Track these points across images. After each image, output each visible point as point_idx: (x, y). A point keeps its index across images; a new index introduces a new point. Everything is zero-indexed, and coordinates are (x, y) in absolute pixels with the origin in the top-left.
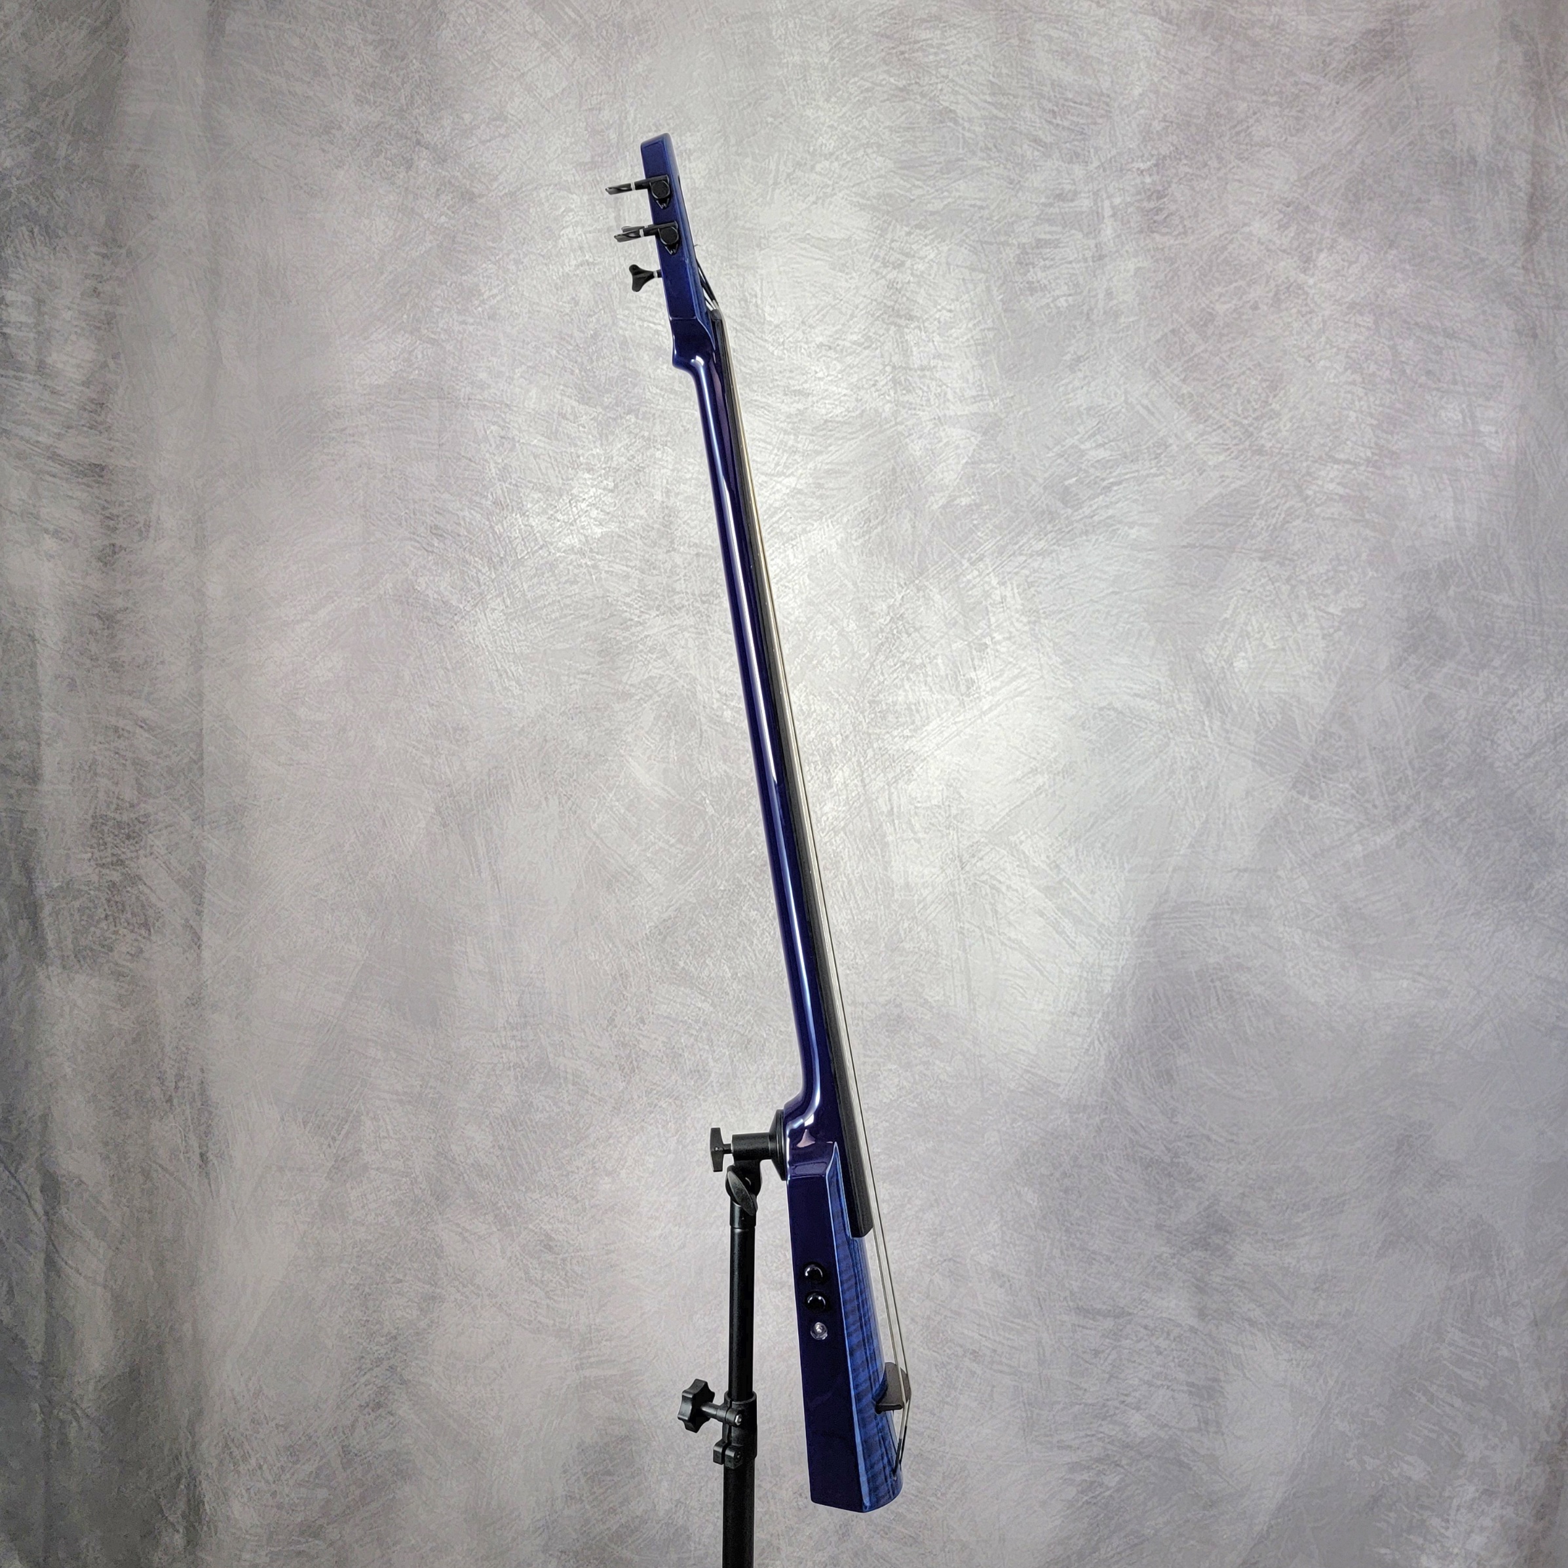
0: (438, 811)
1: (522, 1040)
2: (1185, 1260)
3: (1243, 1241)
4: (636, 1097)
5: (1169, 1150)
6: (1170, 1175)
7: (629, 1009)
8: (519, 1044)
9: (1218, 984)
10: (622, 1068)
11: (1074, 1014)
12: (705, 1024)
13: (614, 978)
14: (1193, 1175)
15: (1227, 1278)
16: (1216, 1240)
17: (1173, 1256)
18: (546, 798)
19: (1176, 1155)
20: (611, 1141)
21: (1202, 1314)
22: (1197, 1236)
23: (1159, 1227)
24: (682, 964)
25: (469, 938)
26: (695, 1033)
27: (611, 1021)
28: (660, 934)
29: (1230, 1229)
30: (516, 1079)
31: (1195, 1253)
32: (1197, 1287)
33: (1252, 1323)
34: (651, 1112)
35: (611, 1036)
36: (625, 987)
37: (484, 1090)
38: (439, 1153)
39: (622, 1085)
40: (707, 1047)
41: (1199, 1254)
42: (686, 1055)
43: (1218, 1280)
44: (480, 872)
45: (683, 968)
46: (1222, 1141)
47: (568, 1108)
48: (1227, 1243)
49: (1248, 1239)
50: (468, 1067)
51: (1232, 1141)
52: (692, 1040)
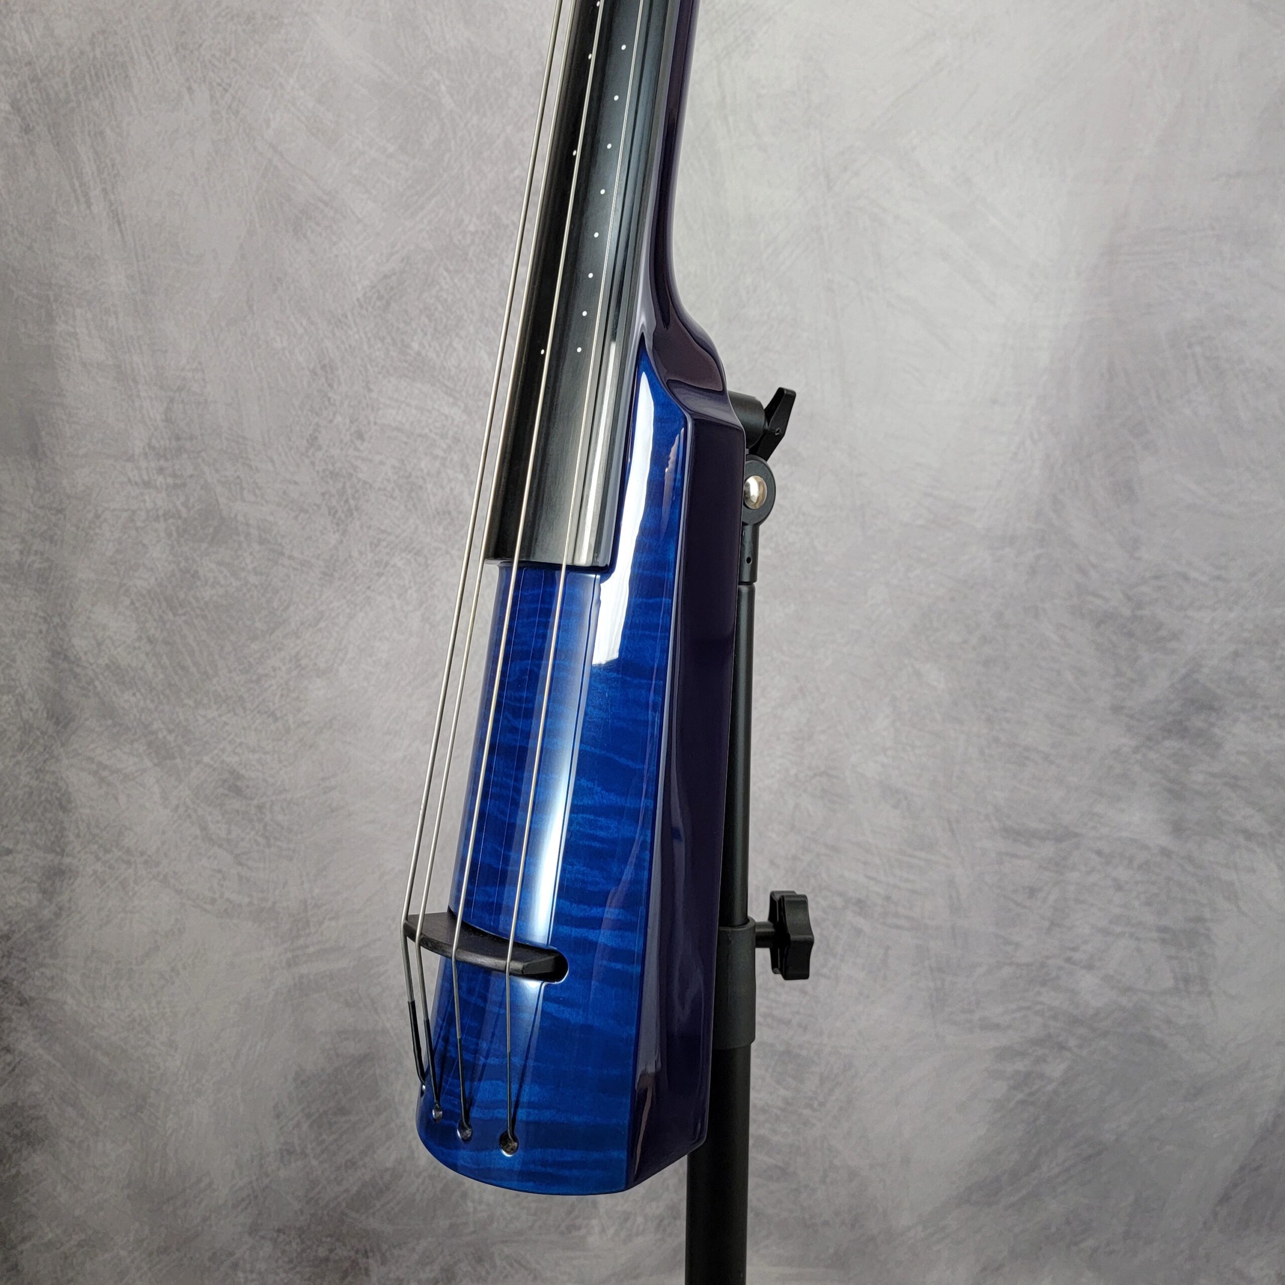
0: (16, 106)
1: (175, 476)
2: (1152, 755)
3: (1236, 720)
4: (355, 554)
5: (1129, 598)
6: (1131, 635)
7: (339, 419)
8: (170, 481)
9: (1198, 349)
10: (332, 512)
11: (994, 402)
12: (456, 440)
13: (313, 372)
14: (1163, 633)
15: (1214, 775)
16: (1197, 722)
17: (1136, 750)
18: (189, 89)
19: (1139, 606)
20: (322, 624)
21: (1178, 829)
22: (1170, 719)
23: (1117, 709)
24: (415, 346)
25: (78, 311)
26: (441, 453)
27: (313, 440)
28: (380, 298)
29: (1216, 704)
30: (170, 535)
31: (1167, 743)
32: (1170, 791)
33: (1249, 835)
34: (380, 575)
35: (313, 463)
36: (330, 386)
37: (118, 551)
38: (55, 654)
39: (333, 538)
40: (461, 477)
41: (1172, 744)
42: (429, 486)
43: (1200, 778)
44: (89, 205)
45: (419, 353)
46: (1204, 579)
47: (253, 579)
48: (1212, 725)
49: (1243, 717)
50: (90, 516)
51: (1219, 578)
52: (437, 464)
